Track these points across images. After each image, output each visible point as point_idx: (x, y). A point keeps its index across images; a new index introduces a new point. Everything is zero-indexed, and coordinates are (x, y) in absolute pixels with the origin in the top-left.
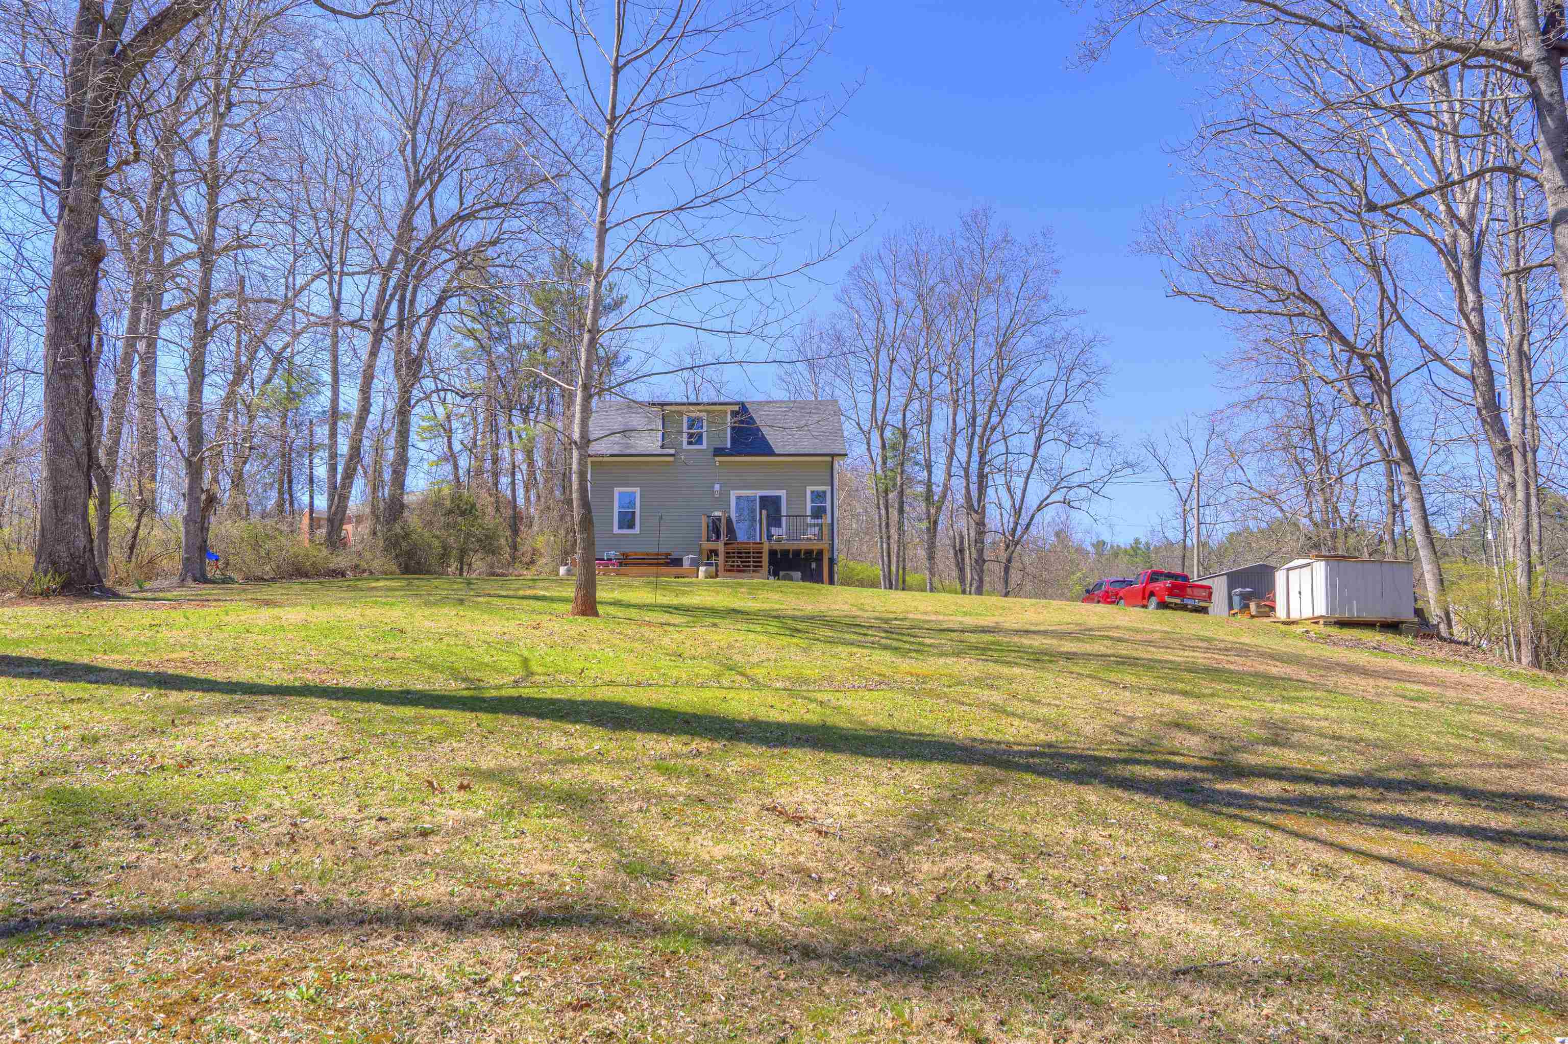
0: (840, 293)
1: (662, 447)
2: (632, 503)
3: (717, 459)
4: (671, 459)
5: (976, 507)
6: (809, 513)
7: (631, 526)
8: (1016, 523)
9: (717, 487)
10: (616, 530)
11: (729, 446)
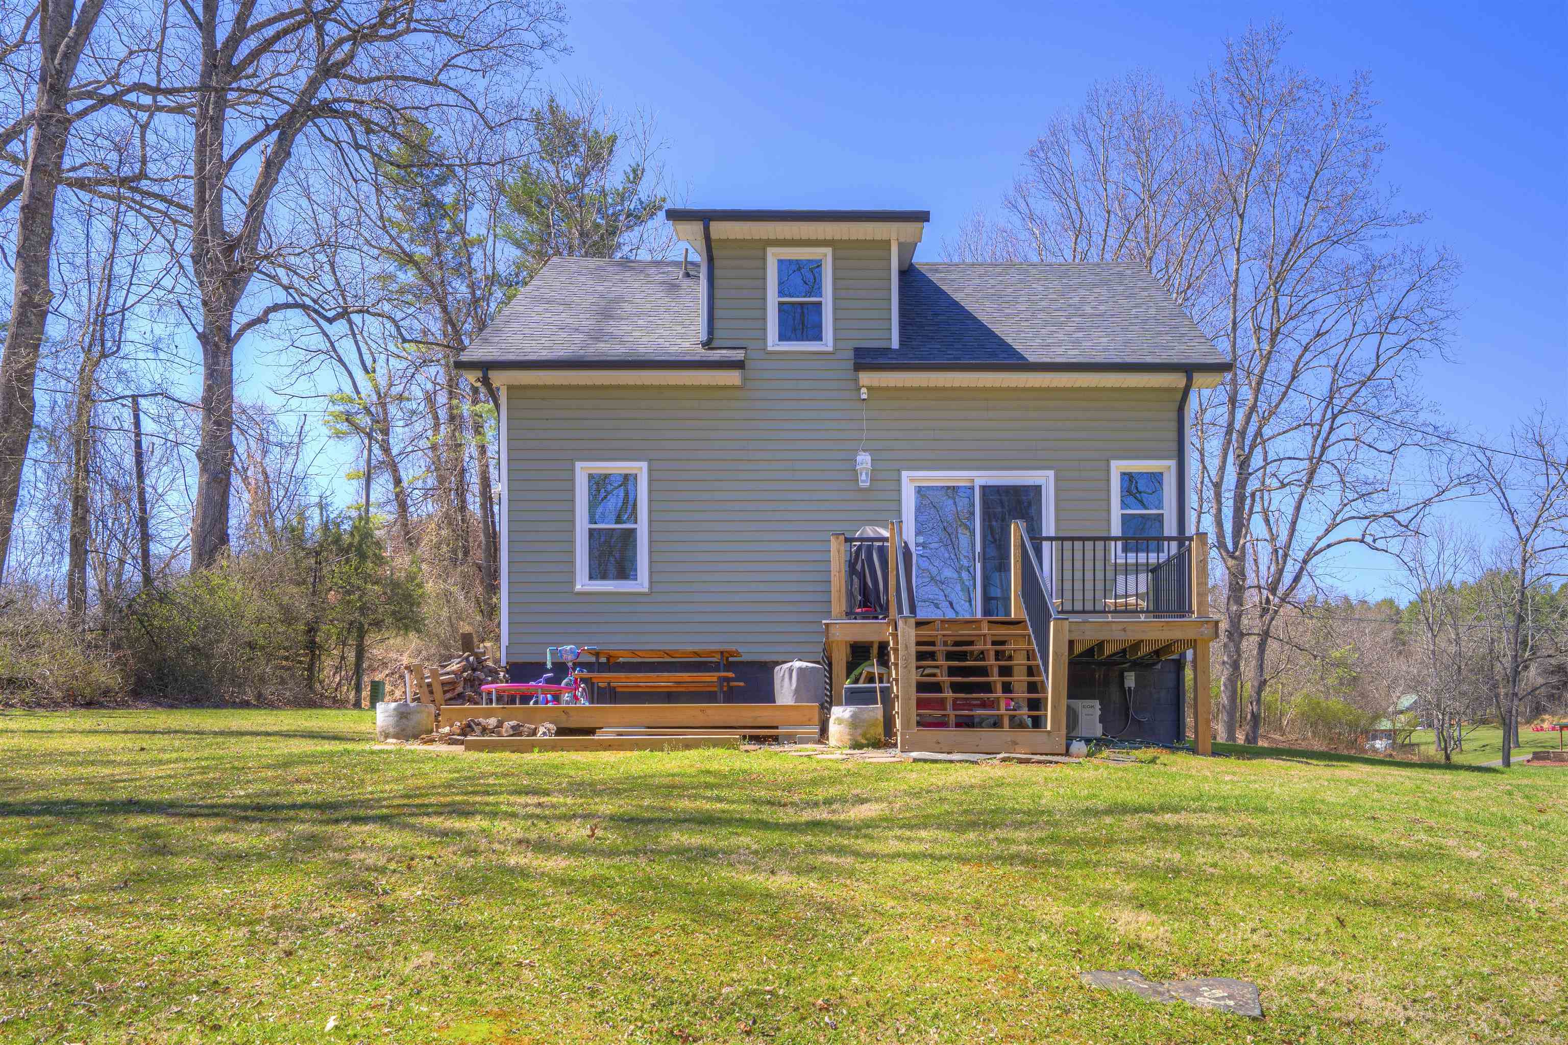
0: (1011, 193)
1: (708, 344)
2: (628, 508)
3: (867, 378)
4: (732, 377)
5: (1230, 546)
6: (1116, 529)
7: (625, 571)
8: (1280, 572)
9: (864, 460)
10: (583, 583)
11: (895, 344)
